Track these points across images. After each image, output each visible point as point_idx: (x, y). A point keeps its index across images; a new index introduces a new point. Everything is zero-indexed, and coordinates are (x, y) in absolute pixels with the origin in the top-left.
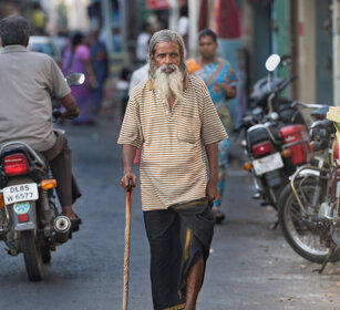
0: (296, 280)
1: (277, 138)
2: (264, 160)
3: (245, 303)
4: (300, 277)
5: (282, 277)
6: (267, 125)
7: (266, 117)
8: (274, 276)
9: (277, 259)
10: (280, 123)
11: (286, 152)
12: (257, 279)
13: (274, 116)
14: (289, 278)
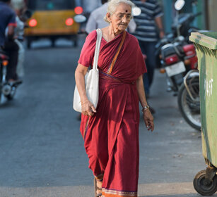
0: (187, 143)
1: (181, 53)
2: (173, 66)
3: (150, 159)
4: (190, 141)
5: (179, 141)
6: (176, 44)
7: (176, 39)
8: (173, 141)
9: (178, 130)
10: (185, 43)
11: (187, 61)
12: (162, 144)
13: (181, 38)
14: (183, 142)
